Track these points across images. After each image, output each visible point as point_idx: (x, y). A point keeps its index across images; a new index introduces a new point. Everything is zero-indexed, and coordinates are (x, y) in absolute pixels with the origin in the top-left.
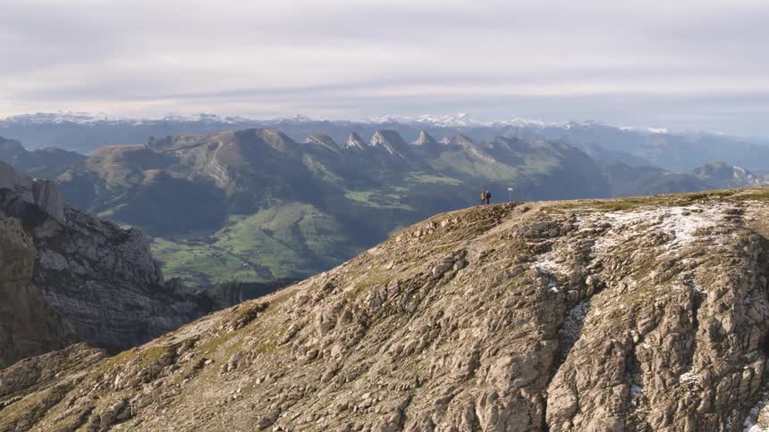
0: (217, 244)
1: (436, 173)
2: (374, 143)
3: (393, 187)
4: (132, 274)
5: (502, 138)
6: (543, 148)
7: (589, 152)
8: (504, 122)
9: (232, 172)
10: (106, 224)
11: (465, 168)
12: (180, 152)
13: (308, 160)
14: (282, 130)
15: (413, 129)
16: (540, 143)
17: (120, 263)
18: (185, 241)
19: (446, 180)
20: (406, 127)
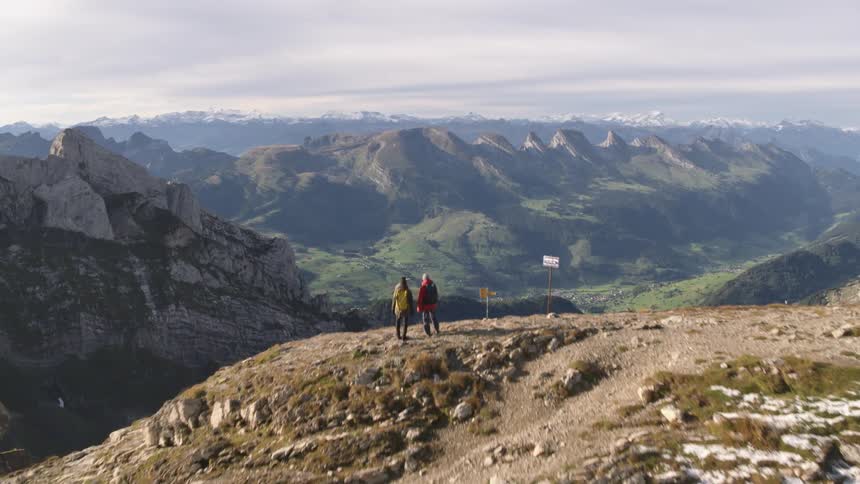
0: (377, 256)
1: (624, 179)
2: (554, 144)
3: (575, 195)
4: (272, 289)
5: (703, 140)
6: (748, 153)
7: (804, 157)
8: (705, 122)
9: (394, 176)
10: (245, 232)
11: (658, 174)
12: (338, 153)
13: (480, 163)
14: (451, 130)
15: (600, 129)
16: (746, 147)
17: (260, 275)
18: (342, 251)
19: (636, 187)
20: (592, 127)
